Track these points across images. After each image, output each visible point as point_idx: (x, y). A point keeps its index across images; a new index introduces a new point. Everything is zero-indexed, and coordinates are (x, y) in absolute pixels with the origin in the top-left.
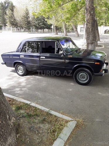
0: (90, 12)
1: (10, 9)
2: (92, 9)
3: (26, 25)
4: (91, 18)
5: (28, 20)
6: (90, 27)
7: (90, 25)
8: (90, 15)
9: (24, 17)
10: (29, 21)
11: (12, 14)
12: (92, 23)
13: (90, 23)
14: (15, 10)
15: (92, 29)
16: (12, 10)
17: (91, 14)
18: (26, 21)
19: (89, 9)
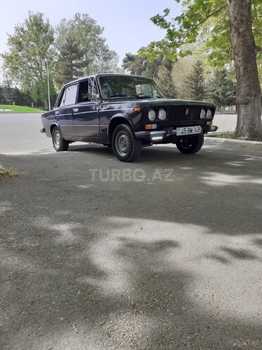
0: (237, 29)
1: (166, 66)
2: (242, 21)
3: (192, 96)
4: (241, 43)
5: (198, 86)
6: (240, 64)
7: (240, 58)
8: (236, 35)
9: (191, 78)
10: (201, 87)
11: (169, 75)
12: (243, 54)
13: (240, 54)
14: (175, 66)
15: (244, 68)
16: (170, 68)
17: (239, 34)
18: (193, 87)
19: (233, 23)
